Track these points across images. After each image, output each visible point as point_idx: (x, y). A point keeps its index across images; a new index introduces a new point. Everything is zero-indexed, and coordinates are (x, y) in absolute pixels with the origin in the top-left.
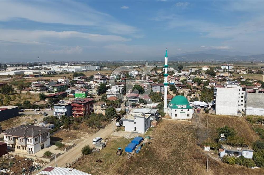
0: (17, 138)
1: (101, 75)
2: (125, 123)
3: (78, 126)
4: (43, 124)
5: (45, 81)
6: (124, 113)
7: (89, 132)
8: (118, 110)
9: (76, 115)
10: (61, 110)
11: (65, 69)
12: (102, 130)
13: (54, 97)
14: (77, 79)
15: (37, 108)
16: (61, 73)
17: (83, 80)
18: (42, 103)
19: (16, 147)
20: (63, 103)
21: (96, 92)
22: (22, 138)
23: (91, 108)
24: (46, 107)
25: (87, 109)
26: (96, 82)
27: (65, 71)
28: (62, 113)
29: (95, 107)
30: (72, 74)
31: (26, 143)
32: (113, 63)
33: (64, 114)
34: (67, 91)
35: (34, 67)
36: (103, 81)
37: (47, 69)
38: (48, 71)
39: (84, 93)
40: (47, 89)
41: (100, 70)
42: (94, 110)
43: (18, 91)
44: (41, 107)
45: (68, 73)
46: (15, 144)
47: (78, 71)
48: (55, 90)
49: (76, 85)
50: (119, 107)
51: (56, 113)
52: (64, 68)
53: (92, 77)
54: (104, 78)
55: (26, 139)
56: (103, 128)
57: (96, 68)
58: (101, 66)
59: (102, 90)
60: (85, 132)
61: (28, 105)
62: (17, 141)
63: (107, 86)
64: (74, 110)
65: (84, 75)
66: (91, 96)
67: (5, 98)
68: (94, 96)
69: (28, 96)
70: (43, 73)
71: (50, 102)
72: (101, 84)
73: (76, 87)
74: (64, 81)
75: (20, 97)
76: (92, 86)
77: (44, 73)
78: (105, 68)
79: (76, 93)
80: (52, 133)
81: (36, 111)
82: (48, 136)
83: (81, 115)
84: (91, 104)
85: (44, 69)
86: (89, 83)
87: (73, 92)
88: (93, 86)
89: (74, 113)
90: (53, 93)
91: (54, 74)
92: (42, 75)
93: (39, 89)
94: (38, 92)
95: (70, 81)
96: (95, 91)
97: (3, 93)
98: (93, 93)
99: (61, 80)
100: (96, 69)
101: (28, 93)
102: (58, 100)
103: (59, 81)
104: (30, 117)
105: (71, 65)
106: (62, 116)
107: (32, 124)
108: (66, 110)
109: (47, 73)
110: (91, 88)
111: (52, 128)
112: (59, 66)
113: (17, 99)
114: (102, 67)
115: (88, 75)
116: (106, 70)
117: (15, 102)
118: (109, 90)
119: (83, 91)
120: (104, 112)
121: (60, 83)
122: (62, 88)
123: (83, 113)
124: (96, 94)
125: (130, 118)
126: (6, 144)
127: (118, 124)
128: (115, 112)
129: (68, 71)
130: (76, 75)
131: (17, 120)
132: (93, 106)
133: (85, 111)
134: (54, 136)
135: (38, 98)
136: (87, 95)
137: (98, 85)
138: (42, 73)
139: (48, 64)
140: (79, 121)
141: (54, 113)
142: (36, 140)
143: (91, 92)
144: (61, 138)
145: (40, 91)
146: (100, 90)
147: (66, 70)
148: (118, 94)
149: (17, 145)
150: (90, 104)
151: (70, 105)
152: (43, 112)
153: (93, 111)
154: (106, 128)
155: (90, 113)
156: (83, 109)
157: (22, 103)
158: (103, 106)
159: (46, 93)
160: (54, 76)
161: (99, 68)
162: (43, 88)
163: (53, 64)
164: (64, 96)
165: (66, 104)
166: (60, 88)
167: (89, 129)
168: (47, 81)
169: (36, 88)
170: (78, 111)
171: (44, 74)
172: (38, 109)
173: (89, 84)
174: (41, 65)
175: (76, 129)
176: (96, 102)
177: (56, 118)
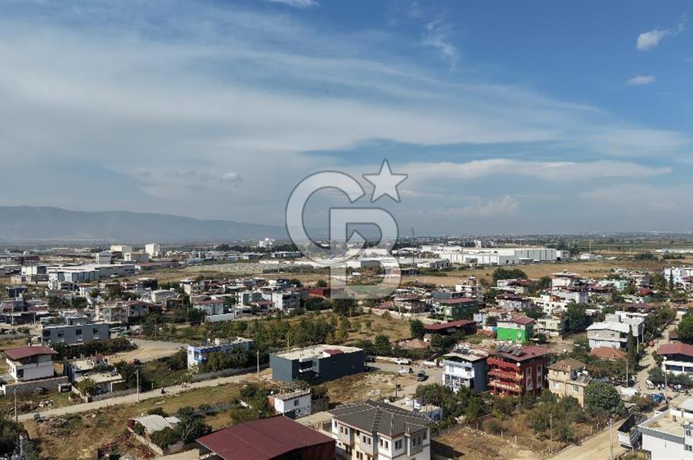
0: (358, 433)
1: (572, 278)
2: (648, 442)
3: (505, 424)
4: (417, 406)
5: (426, 286)
6: (647, 406)
7: (535, 448)
8: (627, 392)
9: (499, 390)
10: (460, 372)
11: (473, 257)
12: (572, 448)
13: (443, 331)
14: (503, 285)
15: (404, 357)
16: (464, 268)
17: (520, 290)
18: (416, 344)
19: (354, 453)
20: (465, 352)
21: (555, 327)
22: (369, 435)
23: (540, 378)
24: (425, 358)
25: (529, 377)
26: (558, 299)
27: (473, 261)
28: (463, 380)
29: (551, 375)
30: (491, 272)
31: (375, 449)
32: (612, 241)
33: (467, 384)
34: (477, 318)
35: (402, 251)
36: (576, 297)
37: (430, 255)
38: (434, 260)
39: (523, 327)
40: (428, 308)
41: (568, 261)
42: (551, 383)
43: (366, 309)
44: (413, 356)
45: (482, 267)
46: (352, 446)
47: (507, 261)
48: (448, 312)
49: (502, 303)
50: (631, 384)
51: (448, 377)
52: (472, 253)
53: (545, 283)
54: (579, 286)
55: (376, 438)
56: (576, 442)
57: (559, 254)
58: (572, 248)
59: (575, 323)
60: (523, 444)
61: (384, 347)
62: (358, 440)
63: (590, 312)
64: (494, 377)
65: (522, 275)
66: (543, 340)
67: (339, 323)
68: (550, 337)
69: (385, 324)
70: (422, 265)
71: (434, 343)
72: (572, 305)
73: (501, 308)
74: (470, 290)
75: (369, 325)
76: (546, 308)
77: (425, 265)
78: (584, 256)
79: (500, 325)
80: (435, 431)
81: (402, 364)
82: (427, 441)
83: (511, 393)
84: (541, 366)
85: (423, 255)
86: (535, 300)
87: (492, 321)
88: (548, 308)
89: (493, 383)
90: (442, 319)
91: (446, 269)
92: (419, 272)
93: (410, 308)
94: (408, 315)
95: (484, 290)
96: (553, 324)
97: (336, 312)
98: (548, 330)
99: (463, 287)
100: (559, 259)
101: (386, 316)
102: (454, 342)
103: (459, 289)
104: (388, 378)
105: (489, 246)
106: (463, 389)
107: (392, 399)
108: (472, 374)
109: (429, 266)
110: (542, 315)
111: (437, 417)
112: (460, 248)
113: (363, 328)
114: (575, 251)
115: (534, 276)
116: (587, 260)
117: (357, 336)
118: (595, 326)
119: (519, 324)
120: (580, 396)
121: (461, 295)
122: (465, 309)
123: (517, 388)
124: (557, 334)
125: (666, 427)
126: (334, 442)
127: (625, 439)
128: (617, 398)
129: (480, 261)
130: (501, 274)
131: (359, 383)
132: (546, 372)
133: (522, 383)
134: (439, 440)
135: (407, 331)
136: (530, 333)
137: (563, 305)
138: (419, 265)
139: (434, 242)
140: (507, 410)
141: (444, 376)
142: (398, 445)
143: (541, 326)
144: (458, 449)
145: (412, 311)
146: (567, 323)
147: (477, 259)
148: (624, 340)
149: (357, 448)
150: (538, 366)
151: (484, 359)
152: (417, 370)
153: (546, 384)
154: (586, 443)
155: (538, 391)
156: (519, 377)
157: (373, 339)
158: (575, 374)
159: (426, 320)
160: (445, 275)
161: (567, 256)
162: (419, 306)
163: (445, 242)
164: (470, 330)
165: (473, 358)
166: (461, 310)
167: (533, 437)
168: (429, 288)
169: (405, 305)
170: (503, 380)
171: (422, 268)
172: (406, 361)
173: (537, 303)
174: (418, 246)
175: (497, 430)
176: (556, 358)
177: (449, 391)
